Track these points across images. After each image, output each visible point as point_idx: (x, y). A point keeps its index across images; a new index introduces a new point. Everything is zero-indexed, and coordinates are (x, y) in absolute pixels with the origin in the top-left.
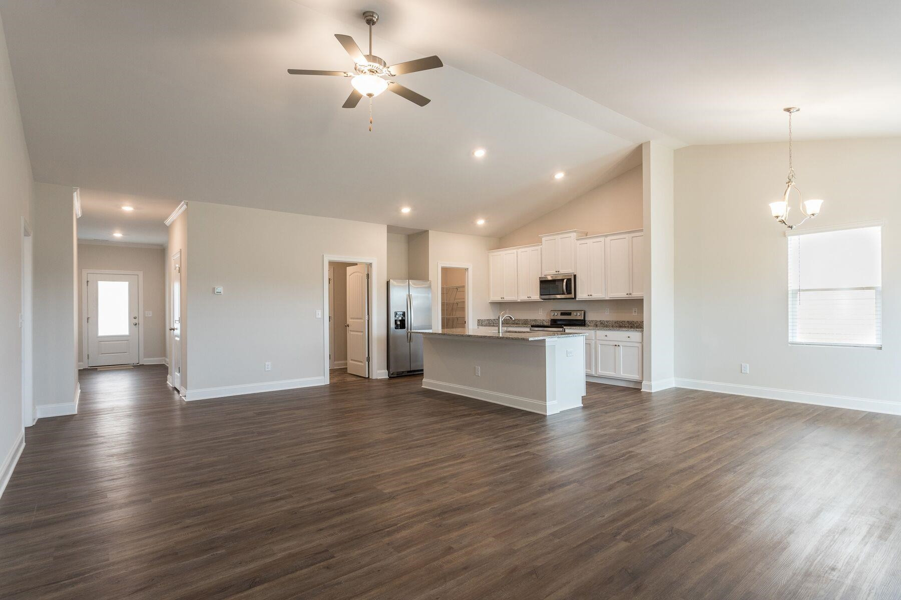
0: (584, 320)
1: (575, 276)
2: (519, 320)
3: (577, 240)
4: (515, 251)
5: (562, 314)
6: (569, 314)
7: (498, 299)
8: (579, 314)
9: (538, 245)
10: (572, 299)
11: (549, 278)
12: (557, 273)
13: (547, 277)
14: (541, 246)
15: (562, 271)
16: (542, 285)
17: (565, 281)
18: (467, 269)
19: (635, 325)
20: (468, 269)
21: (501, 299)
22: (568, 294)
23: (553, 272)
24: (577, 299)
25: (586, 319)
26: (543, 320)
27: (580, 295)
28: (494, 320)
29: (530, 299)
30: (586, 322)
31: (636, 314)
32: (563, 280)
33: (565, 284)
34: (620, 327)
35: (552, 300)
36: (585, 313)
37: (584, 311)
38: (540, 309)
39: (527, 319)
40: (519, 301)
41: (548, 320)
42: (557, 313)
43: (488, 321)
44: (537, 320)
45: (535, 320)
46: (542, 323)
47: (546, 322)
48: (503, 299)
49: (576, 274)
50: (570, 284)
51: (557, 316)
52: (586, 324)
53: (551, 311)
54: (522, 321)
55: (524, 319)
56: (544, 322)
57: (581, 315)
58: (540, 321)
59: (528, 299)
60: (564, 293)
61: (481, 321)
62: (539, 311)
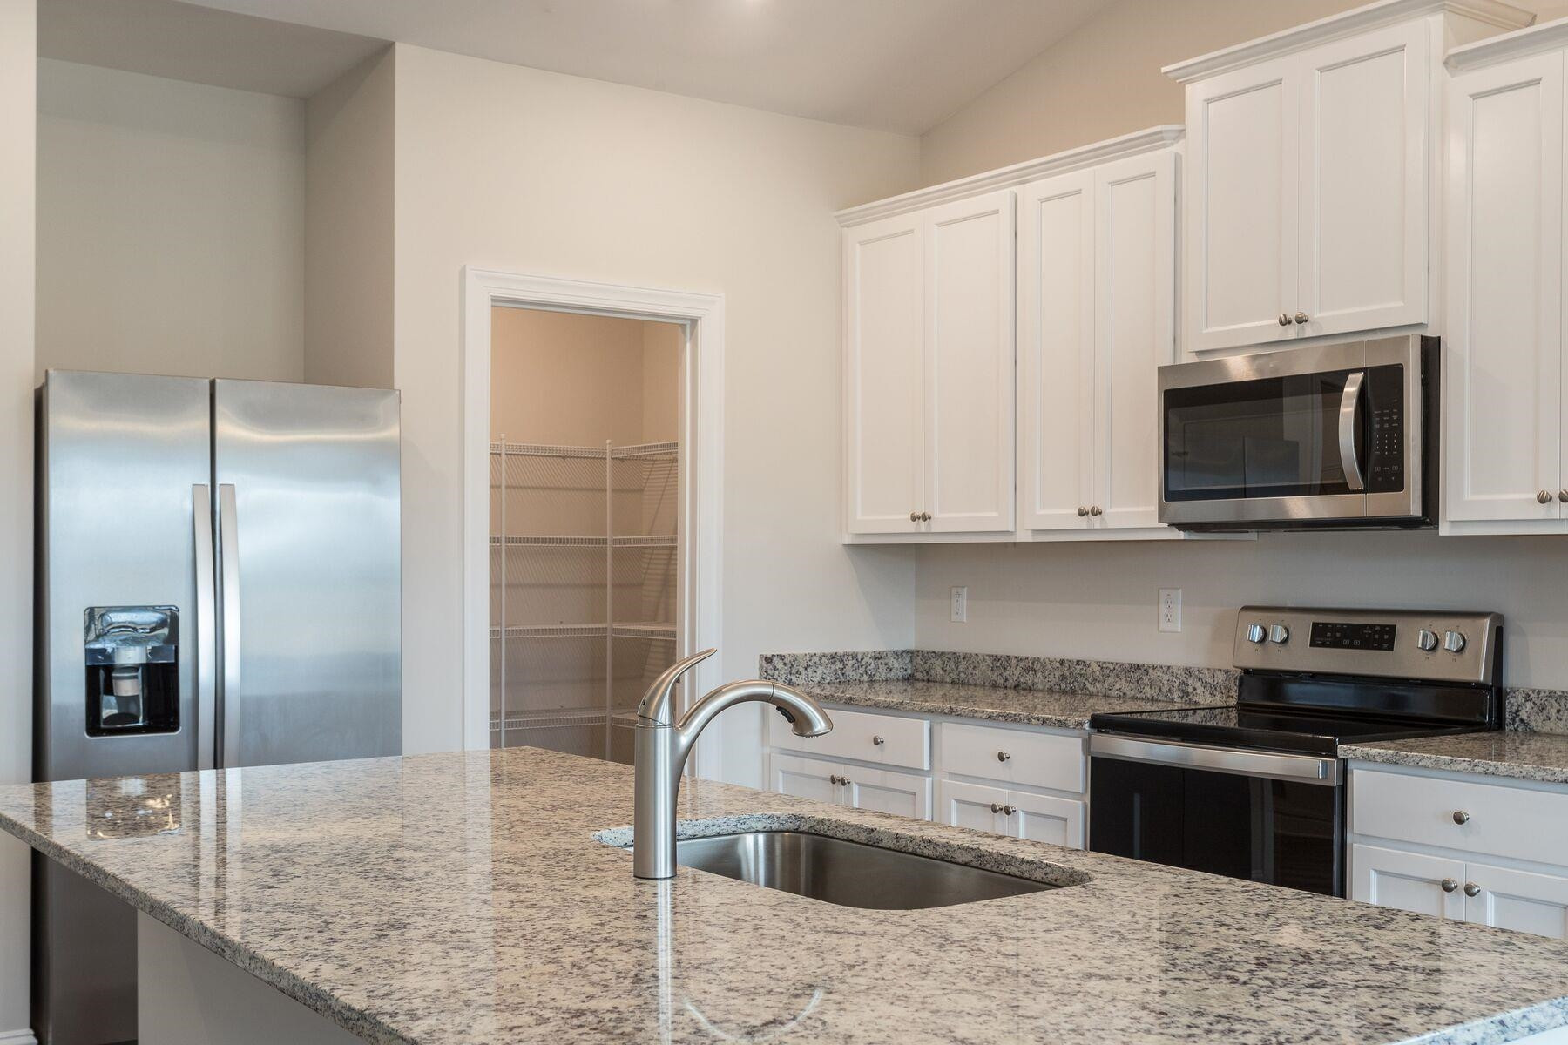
0: (1495, 691)
1: (1431, 350)
2: (1031, 665)
3: (1455, 63)
4: (999, 198)
5: (1324, 636)
6: (1379, 637)
7: (893, 523)
8: (1450, 642)
9: (1155, 141)
10: (1407, 523)
11: (1240, 369)
12: (1292, 332)
13: (1218, 366)
14: (1177, 148)
15: (1333, 317)
16: (1173, 420)
17: (1351, 389)
18: (690, 325)
20: (694, 321)
21: (911, 527)
22: (1372, 486)
23: (1265, 327)
24: (1445, 530)
25: (1511, 679)
26: (1189, 672)
27: (1468, 497)
28: (877, 657)
29: (1096, 522)
30: (1511, 704)
32: (1330, 384)
33: (1347, 410)
35: (1252, 536)
36: (1499, 635)
37: (1491, 616)
38: (1163, 593)
39: (1078, 661)
40: (1024, 536)
41: (1219, 673)
42: (1285, 624)
43: (833, 667)
44: (1150, 671)
45: (1132, 667)
46: (1183, 691)
47: (1206, 683)
48: (923, 526)
49: (1439, 337)
50: (1386, 415)
51: (1283, 649)
52: (1507, 716)
53: (1246, 608)
54: (1047, 672)
55: (1062, 662)
56: (1195, 689)
57: (1467, 650)
58: (1166, 677)
59: (1083, 523)
60: (1341, 481)
61: (785, 664)
62: (1160, 606)
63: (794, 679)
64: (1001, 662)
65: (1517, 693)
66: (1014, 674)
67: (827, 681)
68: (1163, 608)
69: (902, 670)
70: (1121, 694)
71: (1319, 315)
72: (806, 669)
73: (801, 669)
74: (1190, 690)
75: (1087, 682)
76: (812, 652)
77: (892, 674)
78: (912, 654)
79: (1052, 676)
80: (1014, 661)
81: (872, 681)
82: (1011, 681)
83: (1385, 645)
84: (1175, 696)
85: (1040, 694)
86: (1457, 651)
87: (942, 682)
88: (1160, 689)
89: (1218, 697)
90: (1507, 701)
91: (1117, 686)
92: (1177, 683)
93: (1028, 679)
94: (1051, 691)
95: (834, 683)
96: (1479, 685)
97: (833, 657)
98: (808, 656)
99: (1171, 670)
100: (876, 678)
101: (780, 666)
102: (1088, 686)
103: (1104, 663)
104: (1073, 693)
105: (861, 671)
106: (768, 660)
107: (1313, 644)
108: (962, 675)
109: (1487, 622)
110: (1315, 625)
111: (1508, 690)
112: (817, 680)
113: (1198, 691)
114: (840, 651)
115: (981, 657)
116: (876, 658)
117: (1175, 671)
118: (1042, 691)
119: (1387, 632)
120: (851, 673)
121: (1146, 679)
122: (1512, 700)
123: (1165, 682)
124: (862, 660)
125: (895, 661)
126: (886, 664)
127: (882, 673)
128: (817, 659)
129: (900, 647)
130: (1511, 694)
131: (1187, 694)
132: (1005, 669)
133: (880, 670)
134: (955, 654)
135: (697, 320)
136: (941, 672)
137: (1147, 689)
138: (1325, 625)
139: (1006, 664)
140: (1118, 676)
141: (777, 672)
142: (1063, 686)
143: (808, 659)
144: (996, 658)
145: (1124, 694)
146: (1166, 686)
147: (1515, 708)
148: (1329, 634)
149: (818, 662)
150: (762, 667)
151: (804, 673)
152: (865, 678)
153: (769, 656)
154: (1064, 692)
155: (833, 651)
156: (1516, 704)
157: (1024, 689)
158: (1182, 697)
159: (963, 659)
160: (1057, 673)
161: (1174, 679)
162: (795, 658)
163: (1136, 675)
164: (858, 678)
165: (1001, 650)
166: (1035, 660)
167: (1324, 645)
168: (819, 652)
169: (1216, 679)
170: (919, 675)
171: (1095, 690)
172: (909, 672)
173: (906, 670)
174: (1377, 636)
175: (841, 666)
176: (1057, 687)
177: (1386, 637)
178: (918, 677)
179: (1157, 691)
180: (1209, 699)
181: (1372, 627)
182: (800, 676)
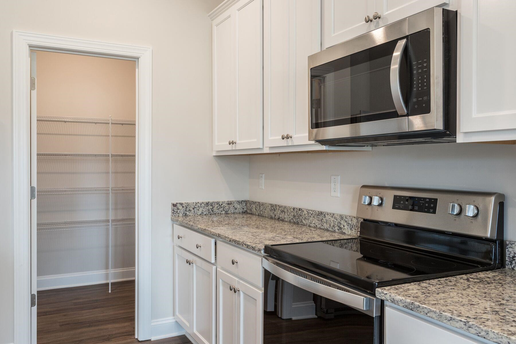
0: (498, 243)
1: (452, 20)
5: (399, 203)
6: (429, 205)
10: (434, 135)
12: (373, 26)
15: (394, 12)
16: (315, 84)
18: (137, 61)
21: (230, 147)
22: (412, 111)
23: (360, 27)
24: (460, 139)
25: (510, 236)
26: (342, 217)
27: (475, 115)
29: (289, 142)
30: (509, 252)
36: (501, 207)
37: (496, 195)
38: (333, 177)
39: (300, 209)
40: (266, 151)
41: (354, 219)
42: (381, 196)
43: (207, 208)
44: (326, 215)
45: (319, 213)
46: (339, 226)
47: (349, 223)
48: (233, 147)
49: (457, 11)
50: (420, 64)
51: (380, 209)
52: (507, 259)
53: (364, 186)
54: (289, 214)
55: (294, 209)
56: (344, 226)
57: (480, 216)
58: (332, 219)
59: (284, 143)
60: (394, 110)
61: (183, 207)
62: (331, 184)
63: (188, 213)
64: (274, 207)
65: (513, 245)
66: (278, 213)
67: (204, 214)
68: (332, 185)
69: (242, 209)
70: (315, 226)
71: (387, 13)
72: (194, 209)
73: (191, 209)
74: (342, 226)
75: (303, 219)
76: (197, 201)
77: (237, 211)
78: (246, 202)
79: (290, 215)
80: (278, 207)
81: (227, 213)
82: (277, 216)
83: (431, 210)
84: (336, 229)
85: (286, 223)
86: (473, 217)
87: (255, 215)
88: (330, 225)
89: (353, 231)
90: (507, 250)
91: (314, 222)
92: (337, 222)
93: (282, 216)
94: (290, 222)
95: (208, 215)
96: (487, 240)
97: (207, 204)
98: (195, 203)
99: (334, 216)
100: (229, 212)
101: (180, 207)
102: (303, 221)
103: (309, 210)
104: (298, 223)
105: (221, 209)
106: (174, 205)
107: (394, 208)
108: (261, 212)
109: (493, 199)
110: (395, 196)
111: (508, 243)
112: (199, 213)
113: (345, 227)
114: (211, 201)
115: (267, 205)
116: (228, 204)
117: (336, 216)
118: (287, 222)
119: (432, 203)
120: (216, 211)
121: (324, 220)
122: (510, 250)
123: (332, 222)
124: (222, 205)
125: (238, 205)
126: (233, 207)
127: (232, 210)
128: (199, 205)
129: (241, 199)
130: (510, 245)
131: (341, 228)
132: (275, 210)
133: (231, 209)
134: (259, 203)
135: (139, 58)
136: (255, 210)
137: (325, 224)
138: (400, 197)
139: (275, 208)
140: (314, 217)
141: (179, 211)
142: (294, 220)
143: (195, 205)
144: (272, 205)
145: (316, 226)
146: (332, 223)
147: (511, 256)
148: (402, 202)
149: (200, 206)
150: (172, 208)
151: (192, 210)
152: (224, 212)
153: (175, 203)
154: (294, 223)
155: (207, 201)
156: (512, 252)
157: (281, 220)
158: (339, 230)
159: (262, 205)
160: (292, 214)
161: (335, 221)
162: (188, 204)
163: (321, 217)
164: (220, 212)
165: (274, 202)
166: (285, 207)
167: (399, 208)
168: (201, 201)
169: (353, 222)
170: (248, 211)
171: (305, 223)
172: (245, 209)
173: (243, 209)
174: (427, 205)
175: (212, 208)
176: (292, 220)
177: (432, 205)
178: (248, 212)
179: (329, 225)
180: (350, 232)
181: (425, 199)
182: (191, 212)
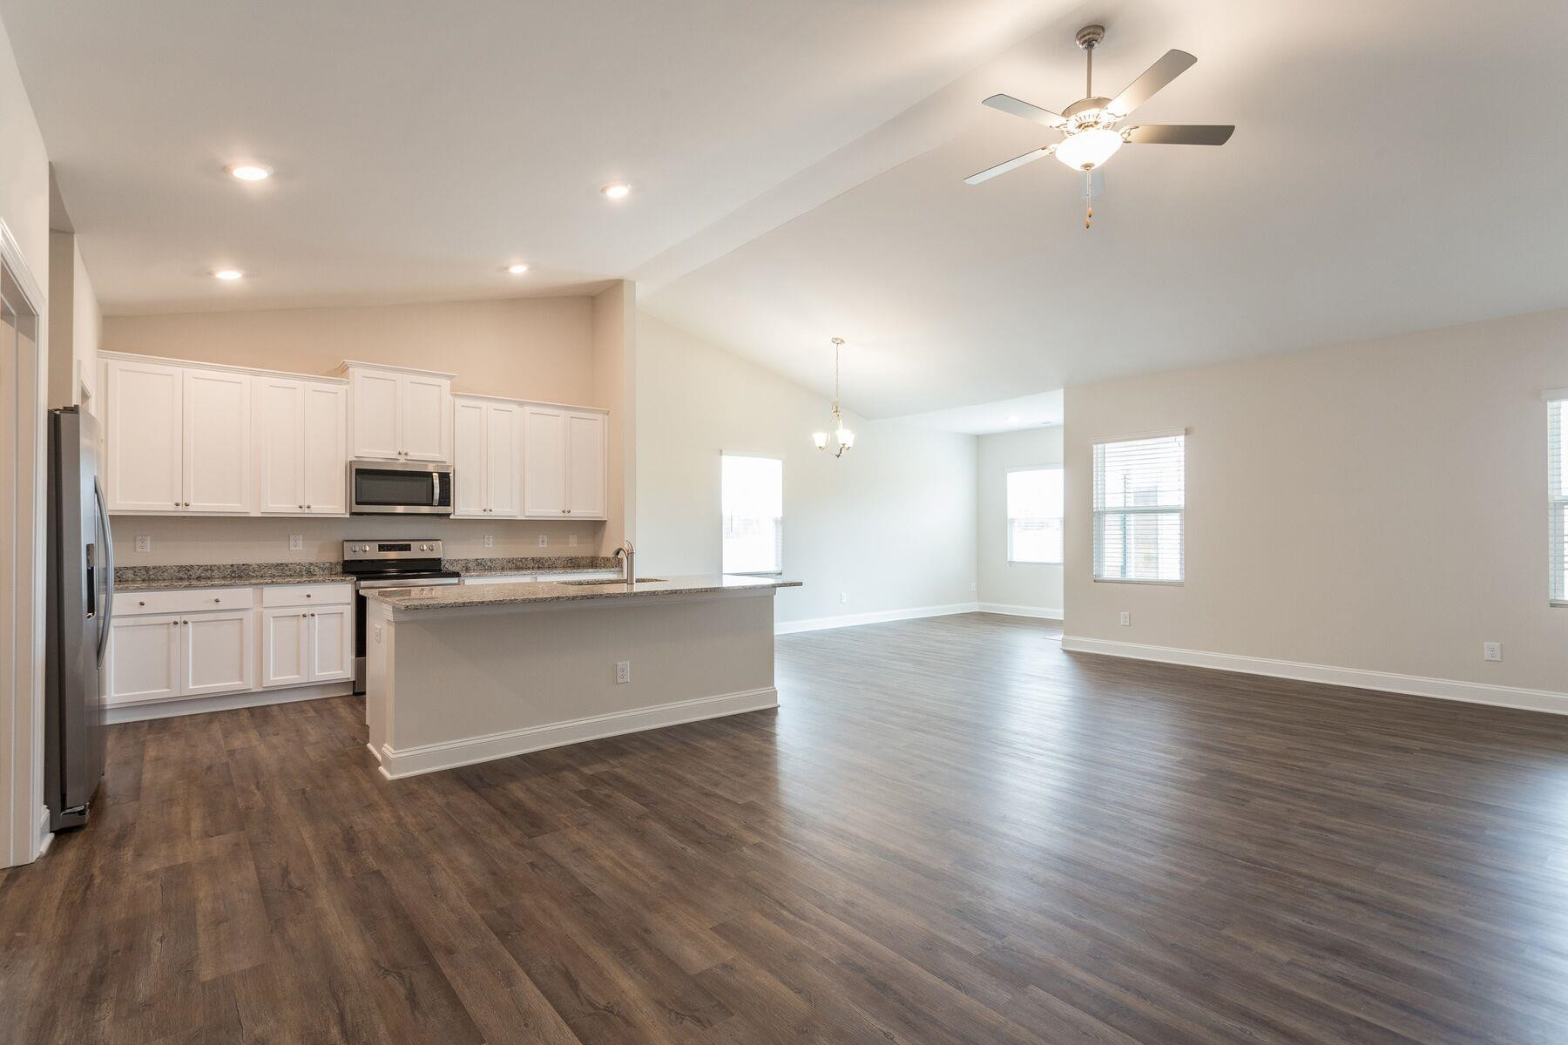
0: (440, 560)
3: (454, 395)
5: (384, 548)
6: (404, 547)
10: (432, 514)
12: (404, 457)
14: (347, 387)
16: (357, 480)
17: (435, 476)
19: (546, 565)
24: (447, 517)
27: (462, 509)
29: (307, 511)
30: (443, 563)
31: (545, 546)
33: (436, 483)
34: (518, 568)
38: (292, 536)
62: (291, 541)
